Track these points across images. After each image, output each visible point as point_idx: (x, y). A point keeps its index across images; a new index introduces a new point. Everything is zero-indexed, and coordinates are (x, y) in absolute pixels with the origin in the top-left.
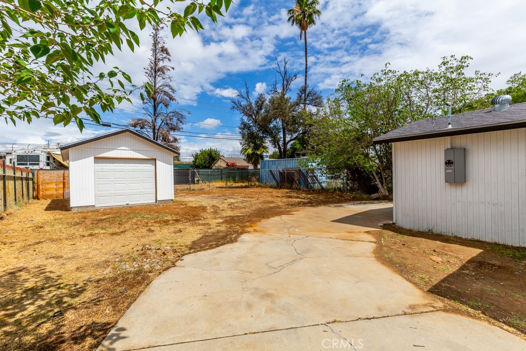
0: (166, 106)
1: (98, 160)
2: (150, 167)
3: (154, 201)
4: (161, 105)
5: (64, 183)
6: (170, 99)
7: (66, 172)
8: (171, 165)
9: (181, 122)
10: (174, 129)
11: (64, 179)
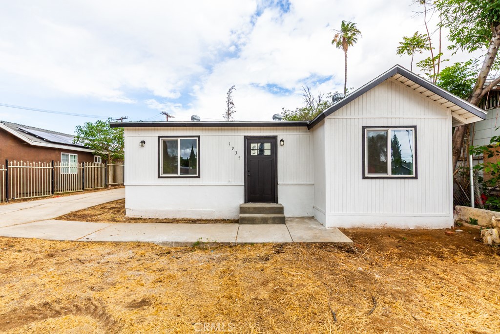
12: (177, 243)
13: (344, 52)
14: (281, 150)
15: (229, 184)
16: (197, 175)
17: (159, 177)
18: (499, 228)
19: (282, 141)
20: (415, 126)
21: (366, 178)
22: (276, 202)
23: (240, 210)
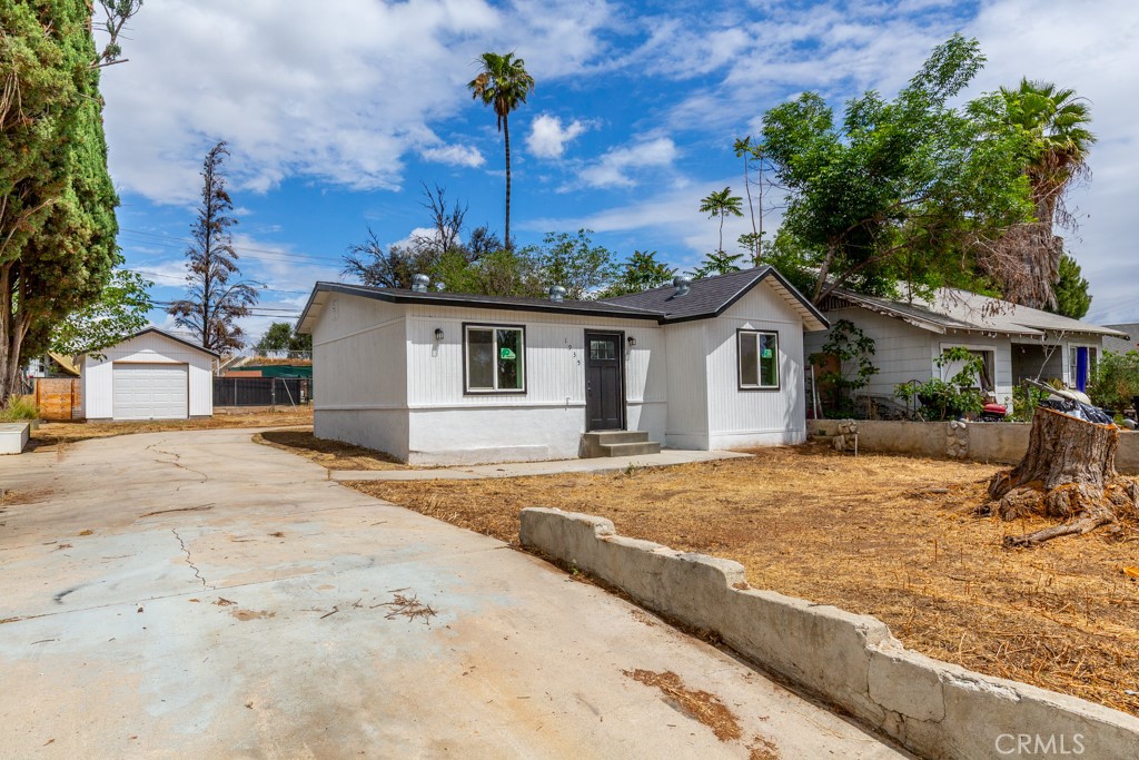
0: (223, 280)
1: (117, 365)
2: (181, 373)
3: (185, 417)
4: (215, 278)
5: (72, 397)
6: (230, 269)
7: (76, 381)
8: (208, 370)
9: (251, 302)
10: (237, 312)
11: (72, 391)
12: (608, 470)
14: (629, 351)
15: (567, 402)
16: (523, 390)
17: (465, 393)
18: (845, 434)
19: (630, 339)
20: (777, 332)
21: (740, 389)
22: (625, 428)
23: (581, 443)
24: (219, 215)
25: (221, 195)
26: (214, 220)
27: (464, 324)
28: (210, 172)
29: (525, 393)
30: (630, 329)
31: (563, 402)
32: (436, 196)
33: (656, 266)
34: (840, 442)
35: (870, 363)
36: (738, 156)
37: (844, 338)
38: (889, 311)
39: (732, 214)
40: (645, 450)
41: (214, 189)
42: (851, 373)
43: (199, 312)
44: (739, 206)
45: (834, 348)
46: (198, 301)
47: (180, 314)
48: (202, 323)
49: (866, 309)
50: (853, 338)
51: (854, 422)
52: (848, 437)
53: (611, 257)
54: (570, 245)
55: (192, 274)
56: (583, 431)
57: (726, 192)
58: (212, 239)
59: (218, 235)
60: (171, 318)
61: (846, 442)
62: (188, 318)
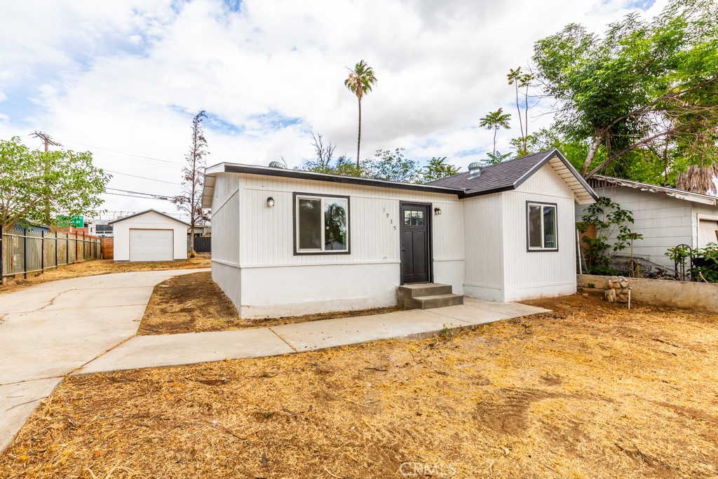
1: (132, 230)
2: (169, 235)
3: (171, 259)
12: (423, 334)
13: (357, 98)
14: (435, 219)
15: (385, 261)
16: (347, 250)
17: (295, 254)
18: (616, 288)
19: (437, 210)
20: (556, 204)
21: (528, 251)
22: (432, 281)
23: (397, 294)
24: (200, 149)
25: (201, 138)
26: (197, 152)
27: (295, 194)
28: (196, 126)
29: (349, 253)
30: (436, 201)
31: (381, 260)
32: (317, 138)
33: (446, 167)
34: (612, 295)
35: (629, 230)
36: (510, 83)
37: (599, 210)
38: (650, 188)
39: (502, 127)
40: (451, 303)
41: (198, 135)
42: (611, 236)
43: (189, 202)
44: (508, 121)
45: (592, 218)
46: (187, 196)
47: (178, 203)
48: (191, 207)
49: (627, 187)
50: (608, 210)
51: (626, 279)
52: (619, 291)
53: (415, 165)
54: (390, 159)
55: (186, 181)
56: (398, 284)
57: (500, 111)
58: (197, 163)
59: (200, 160)
60: (174, 206)
61: (617, 295)
62: (183, 205)
